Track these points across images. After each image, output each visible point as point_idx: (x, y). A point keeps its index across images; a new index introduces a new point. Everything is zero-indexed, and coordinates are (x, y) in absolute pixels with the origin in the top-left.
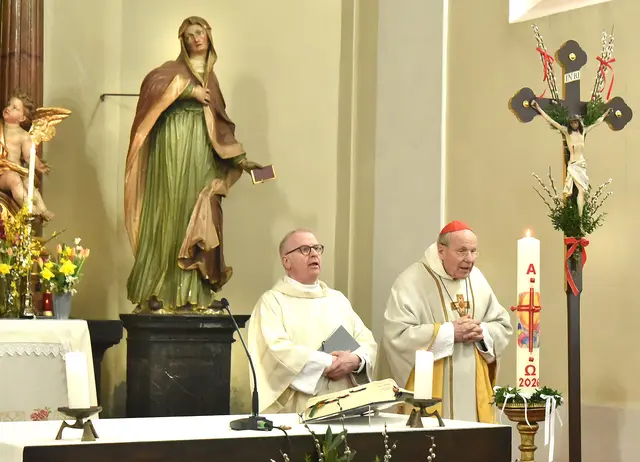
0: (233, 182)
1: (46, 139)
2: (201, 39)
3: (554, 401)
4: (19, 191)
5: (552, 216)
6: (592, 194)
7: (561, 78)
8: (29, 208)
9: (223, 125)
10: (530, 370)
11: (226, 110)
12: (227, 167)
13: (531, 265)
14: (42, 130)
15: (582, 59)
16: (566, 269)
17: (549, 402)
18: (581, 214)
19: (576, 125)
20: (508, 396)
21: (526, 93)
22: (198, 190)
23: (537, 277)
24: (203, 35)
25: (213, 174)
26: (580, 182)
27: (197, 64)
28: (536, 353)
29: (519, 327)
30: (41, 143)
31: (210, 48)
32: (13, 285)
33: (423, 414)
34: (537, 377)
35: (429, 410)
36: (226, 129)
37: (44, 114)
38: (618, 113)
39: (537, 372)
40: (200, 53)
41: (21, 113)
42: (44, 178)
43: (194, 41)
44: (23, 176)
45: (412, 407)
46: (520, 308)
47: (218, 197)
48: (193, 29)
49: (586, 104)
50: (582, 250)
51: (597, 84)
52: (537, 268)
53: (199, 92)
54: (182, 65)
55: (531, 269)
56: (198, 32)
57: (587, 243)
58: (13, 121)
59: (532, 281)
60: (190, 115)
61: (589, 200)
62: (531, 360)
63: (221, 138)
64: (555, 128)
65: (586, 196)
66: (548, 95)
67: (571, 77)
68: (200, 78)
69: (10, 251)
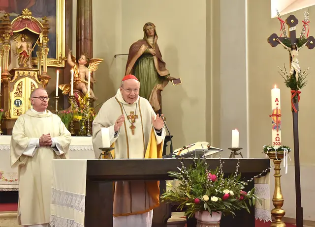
0: (165, 85)
1: (94, 70)
2: (152, 31)
3: (287, 150)
4: (85, 90)
5: (286, 82)
6: (302, 74)
7: (288, 29)
8: (88, 95)
9: (161, 63)
10: (278, 139)
11: (162, 58)
12: (163, 80)
13: (277, 99)
14: (93, 67)
15: (296, 22)
16: (292, 102)
17: (285, 151)
18: (297, 81)
19: (294, 47)
20: (269, 149)
21: (274, 36)
22: (151, 88)
23: (279, 103)
24: (152, 29)
25: (158, 82)
26: (296, 69)
27: (150, 41)
28: (280, 132)
29: (273, 123)
30: (93, 72)
31: (155, 34)
32: (83, 124)
33: (235, 153)
34: (280, 141)
35: (238, 152)
36: (162, 65)
37: (93, 61)
38: (311, 42)
39: (280, 139)
40: (151, 36)
41: (85, 61)
42: (94, 84)
43: (149, 32)
44: (86, 84)
45: (232, 151)
46: (273, 115)
47: (160, 91)
48: (148, 27)
49: (298, 39)
50: (298, 95)
51: (302, 31)
52: (279, 101)
53: (151, 51)
54: (145, 41)
55: (277, 100)
56: (151, 28)
57: (300, 93)
58: (82, 64)
59: (277, 104)
60: (148, 60)
61: (300, 76)
62: (278, 135)
63: (160, 68)
64: (286, 48)
65: (299, 74)
66: (283, 36)
67: (292, 29)
68: (151, 45)
69: (82, 111)
